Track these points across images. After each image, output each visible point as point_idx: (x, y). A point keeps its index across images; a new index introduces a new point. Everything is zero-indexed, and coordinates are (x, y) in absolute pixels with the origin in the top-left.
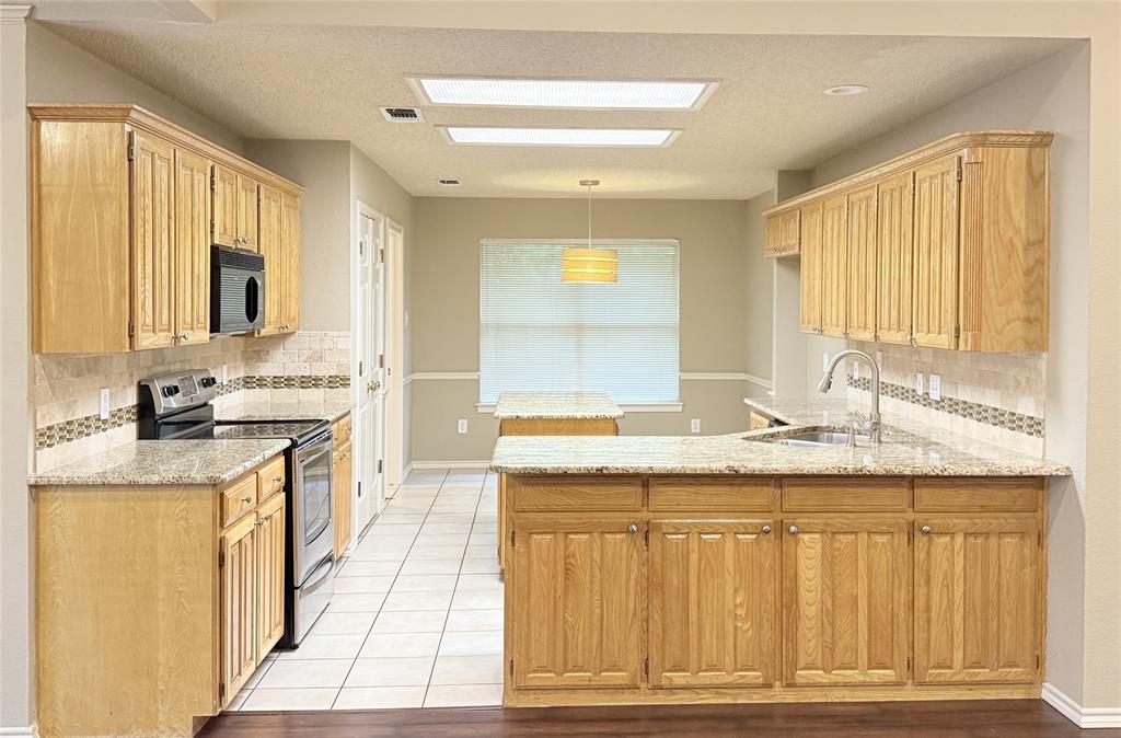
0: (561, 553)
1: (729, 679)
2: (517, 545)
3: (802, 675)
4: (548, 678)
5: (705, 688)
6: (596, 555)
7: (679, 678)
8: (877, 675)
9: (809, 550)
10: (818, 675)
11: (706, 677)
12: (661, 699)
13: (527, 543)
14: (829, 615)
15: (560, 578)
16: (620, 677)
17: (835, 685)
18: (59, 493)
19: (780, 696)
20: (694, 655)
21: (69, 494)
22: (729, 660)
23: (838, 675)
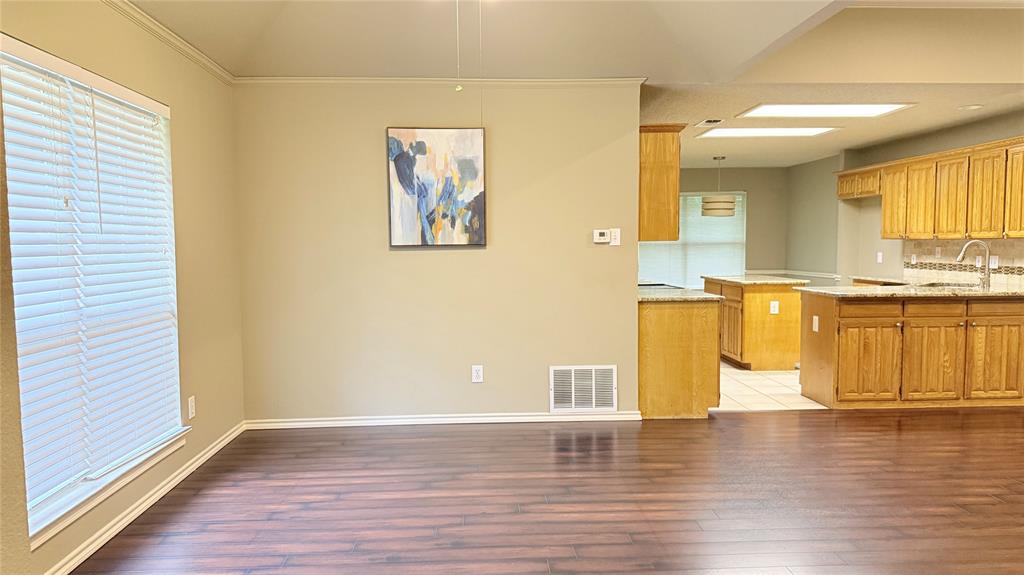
0: (862, 338)
1: (940, 396)
2: (841, 333)
3: (974, 394)
4: (854, 396)
5: (928, 400)
6: (879, 338)
7: (917, 395)
8: (1009, 393)
9: (980, 335)
10: (982, 394)
11: (929, 395)
12: (907, 406)
13: (846, 331)
14: (987, 365)
15: (862, 348)
16: (888, 395)
17: (989, 398)
18: (649, 305)
19: (963, 404)
20: (924, 385)
21: (653, 306)
22: (941, 387)
23: (991, 394)
